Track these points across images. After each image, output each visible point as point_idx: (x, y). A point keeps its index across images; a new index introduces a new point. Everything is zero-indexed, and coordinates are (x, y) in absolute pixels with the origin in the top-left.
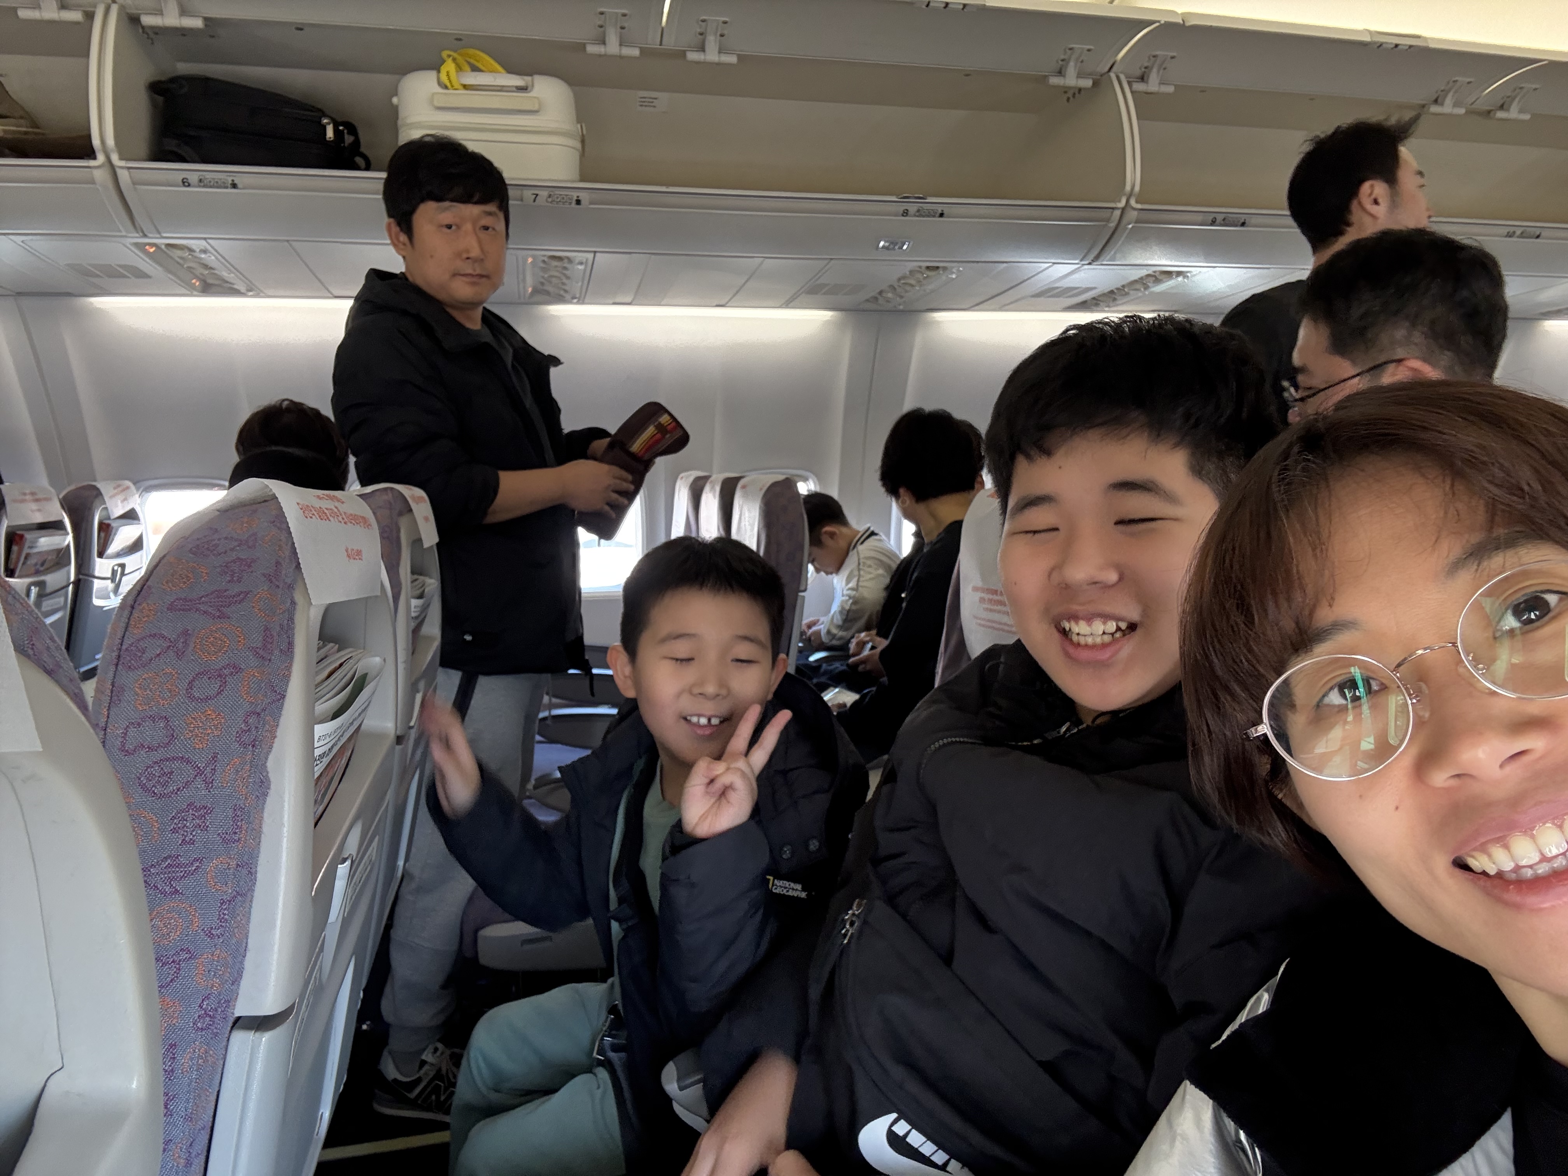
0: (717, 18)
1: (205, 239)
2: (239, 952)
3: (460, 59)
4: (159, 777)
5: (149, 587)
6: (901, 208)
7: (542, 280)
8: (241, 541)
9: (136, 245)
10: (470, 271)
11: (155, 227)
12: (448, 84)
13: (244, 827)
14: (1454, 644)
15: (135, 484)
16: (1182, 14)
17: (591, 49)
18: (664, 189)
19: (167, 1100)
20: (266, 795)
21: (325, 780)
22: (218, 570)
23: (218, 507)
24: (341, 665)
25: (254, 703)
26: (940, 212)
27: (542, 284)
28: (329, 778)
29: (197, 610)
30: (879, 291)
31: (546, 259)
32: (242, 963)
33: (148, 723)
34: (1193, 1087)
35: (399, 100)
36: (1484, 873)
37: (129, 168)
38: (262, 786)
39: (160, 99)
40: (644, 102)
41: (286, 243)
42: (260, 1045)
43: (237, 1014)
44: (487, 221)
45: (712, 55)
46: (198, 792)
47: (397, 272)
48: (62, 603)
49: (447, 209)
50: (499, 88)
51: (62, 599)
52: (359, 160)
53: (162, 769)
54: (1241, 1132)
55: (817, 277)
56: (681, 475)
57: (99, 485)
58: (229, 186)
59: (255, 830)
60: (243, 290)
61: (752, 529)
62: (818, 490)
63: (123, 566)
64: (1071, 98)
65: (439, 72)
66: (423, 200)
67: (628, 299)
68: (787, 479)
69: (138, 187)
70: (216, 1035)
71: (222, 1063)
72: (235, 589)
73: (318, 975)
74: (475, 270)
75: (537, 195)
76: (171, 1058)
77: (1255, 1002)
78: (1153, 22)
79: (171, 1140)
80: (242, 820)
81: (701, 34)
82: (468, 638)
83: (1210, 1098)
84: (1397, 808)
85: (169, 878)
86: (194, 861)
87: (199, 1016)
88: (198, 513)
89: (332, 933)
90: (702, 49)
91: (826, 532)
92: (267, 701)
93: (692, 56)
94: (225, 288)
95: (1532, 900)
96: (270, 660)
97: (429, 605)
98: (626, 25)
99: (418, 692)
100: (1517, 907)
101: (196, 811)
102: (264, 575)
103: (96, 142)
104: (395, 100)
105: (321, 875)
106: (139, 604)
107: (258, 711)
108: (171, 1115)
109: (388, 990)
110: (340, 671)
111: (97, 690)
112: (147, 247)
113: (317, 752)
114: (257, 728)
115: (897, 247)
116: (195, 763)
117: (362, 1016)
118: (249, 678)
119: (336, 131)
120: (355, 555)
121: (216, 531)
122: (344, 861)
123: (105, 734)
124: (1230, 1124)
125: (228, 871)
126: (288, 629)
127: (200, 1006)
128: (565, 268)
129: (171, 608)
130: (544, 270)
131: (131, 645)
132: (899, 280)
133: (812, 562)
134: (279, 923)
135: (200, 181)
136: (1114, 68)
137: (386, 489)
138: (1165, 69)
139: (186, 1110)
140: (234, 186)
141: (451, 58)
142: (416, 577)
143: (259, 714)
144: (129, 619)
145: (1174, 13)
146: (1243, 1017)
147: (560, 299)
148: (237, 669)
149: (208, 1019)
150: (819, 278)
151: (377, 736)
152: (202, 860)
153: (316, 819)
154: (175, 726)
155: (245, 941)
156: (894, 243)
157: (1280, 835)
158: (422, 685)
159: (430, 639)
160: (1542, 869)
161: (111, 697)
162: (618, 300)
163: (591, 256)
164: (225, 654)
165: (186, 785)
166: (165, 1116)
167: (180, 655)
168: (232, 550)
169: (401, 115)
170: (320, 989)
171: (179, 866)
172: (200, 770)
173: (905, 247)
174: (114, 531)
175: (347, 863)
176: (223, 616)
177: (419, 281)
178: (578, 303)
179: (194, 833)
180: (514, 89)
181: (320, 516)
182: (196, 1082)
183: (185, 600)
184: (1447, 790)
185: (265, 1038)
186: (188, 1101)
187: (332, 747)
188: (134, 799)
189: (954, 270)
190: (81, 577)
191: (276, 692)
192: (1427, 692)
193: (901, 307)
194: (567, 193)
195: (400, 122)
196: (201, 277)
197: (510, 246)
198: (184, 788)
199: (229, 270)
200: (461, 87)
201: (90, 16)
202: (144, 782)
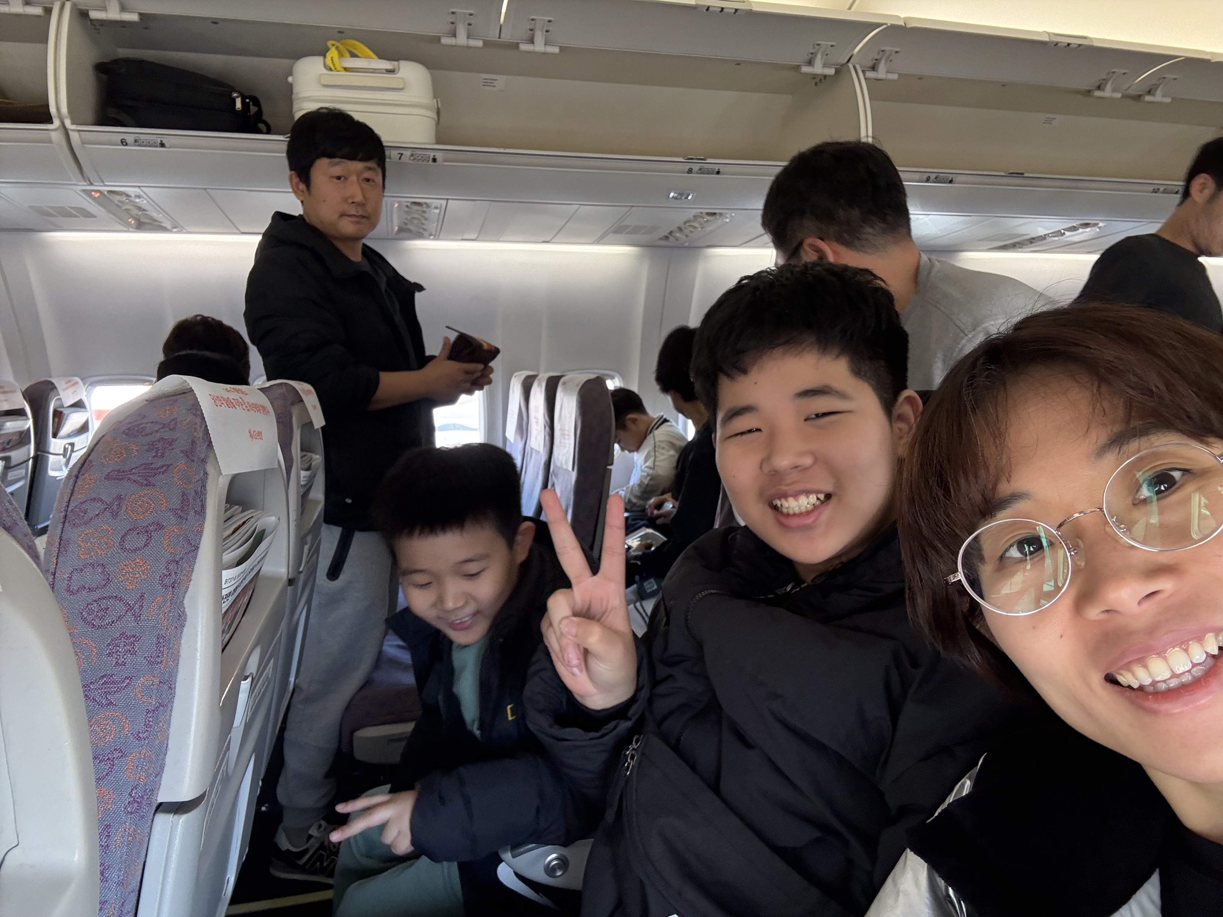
0: (545, 18)
1: (139, 187)
2: (162, 751)
3: (341, 48)
4: (98, 612)
5: (91, 462)
6: (687, 167)
7: (406, 221)
8: (164, 424)
9: (84, 191)
10: (354, 212)
11: (100, 178)
12: (332, 67)
13: (165, 652)
14: (1101, 509)
15: (82, 380)
16: (904, 18)
17: (445, 41)
18: (502, 150)
19: (103, 869)
20: (183, 626)
21: (230, 615)
22: (146, 447)
23: (147, 397)
24: (244, 523)
25: (173, 553)
26: (717, 170)
27: (406, 224)
28: (234, 612)
29: (128, 479)
30: (669, 231)
31: (409, 204)
32: (164, 759)
33: (89, 569)
34: (912, 853)
35: (293, 78)
36: (1130, 687)
37: (79, 131)
38: (180, 619)
39: (104, 77)
40: (486, 82)
41: (203, 191)
42: (178, 824)
43: (160, 800)
44: (367, 175)
45: (539, 46)
46: (129, 624)
47: (297, 214)
48: (24, 474)
49: (336, 164)
50: (372, 70)
51: (24, 471)
52: (261, 126)
53: (100, 605)
54: (950, 889)
55: (622, 220)
56: (515, 374)
57: (54, 381)
58: (159, 145)
59: (174, 654)
60: (169, 227)
61: (571, 417)
62: (622, 386)
63: (72, 445)
64: (819, 83)
65: (325, 57)
66: (319, 157)
67: (474, 236)
68: (598, 377)
69: (86, 145)
70: (142, 817)
71: (147, 839)
72: (159, 463)
73: (225, 768)
74: (357, 212)
75: (402, 154)
76: (107, 836)
77: (960, 787)
78: (882, 25)
79: (106, 901)
80: (164, 646)
81: (531, 30)
82: (349, 501)
83: (926, 862)
84: (1061, 636)
85: (105, 692)
86: (125, 679)
87: (129, 802)
88: (130, 402)
89: (236, 735)
90: (532, 41)
91: (629, 419)
92: (184, 551)
93: (524, 47)
94: (156, 226)
95: (1166, 707)
96: (187, 519)
97: (315, 476)
98: (472, 22)
99: (306, 544)
100: (1154, 712)
101: (127, 639)
102: (182, 452)
103: (53, 110)
104: (290, 79)
105: (227, 689)
106: (82, 475)
107: (177, 559)
108: (107, 881)
109: (282, 779)
110: (243, 528)
111: (49, 544)
112: (93, 193)
113: (224, 592)
114: (176, 573)
115: (683, 198)
116: (126, 600)
117: (260, 801)
118: (170, 533)
119: (243, 103)
120: (256, 435)
121: (144, 416)
122: (246, 678)
123: (54, 578)
124: (941, 883)
125: (152, 687)
126: (201, 495)
127: (130, 794)
128: (424, 212)
129: (108, 477)
130: (407, 213)
131: (75, 507)
132: (685, 223)
133: (619, 443)
134: (193, 728)
135: (136, 141)
136: (851, 61)
137: (281, 384)
138: (891, 61)
139: (118, 877)
140: (162, 145)
141: (334, 47)
142: (304, 453)
143: (177, 562)
144: (74, 487)
145: (898, 17)
146: (951, 799)
147: (420, 236)
148: (160, 527)
149: (136, 804)
150: (624, 220)
151: (272, 579)
152: (131, 678)
153: (223, 646)
154: (110, 572)
155: (166, 742)
156: (681, 194)
157: (977, 658)
158: (309, 539)
159: (317, 502)
160: (1173, 683)
161: (59, 548)
162: (465, 237)
163: (444, 202)
164: (151, 514)
165: (119, 618)
166: (102, 882)
167: (115, 515)
168: (157, 431)
169: (296, 90)
170: (227, 779)
171: (114, 683)
172: (131, 607)
173: (690, 197)
174: (65, 416)
175: (248, 680)
176: (149, 484)
177: (313, 220)
178: (434, 239)
179: (125, 657)
180: (385, 72)
181: (228, 405)
182: (127, 855)
183: (118, 471)
184: (1099, 622)
185: (183, 819)
186: (120, 870)
187: (236, 588)
188: (77, 630)
189: (728, 216)
190: (39, 453)
191: (191, 544)
192: (1082, 546)
193: (687, 244)
194: (425, 153)
195: (294, 97)
196: (137, 217)
197: (385, 194)
198: (117, 621)
199: (158, 211)
200: (343, 70)
201: (48, 11)
202: (85, 616)
